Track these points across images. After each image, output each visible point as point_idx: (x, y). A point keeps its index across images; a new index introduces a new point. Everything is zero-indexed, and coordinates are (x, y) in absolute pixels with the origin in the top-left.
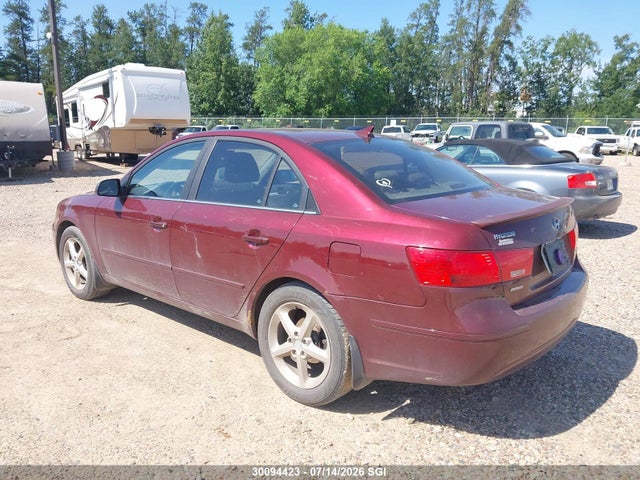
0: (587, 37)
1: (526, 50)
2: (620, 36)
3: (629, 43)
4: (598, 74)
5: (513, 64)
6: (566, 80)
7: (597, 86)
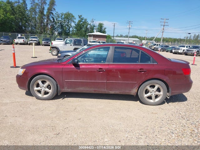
0: (72, 14)
1: (56, 16)
2: (80, 15)
3: (82, 17)
4: (75, 25)
5: (54, 19)
6: (68, 26)
7: (76, 28)
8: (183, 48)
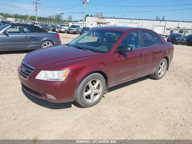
8: (65, 27)
